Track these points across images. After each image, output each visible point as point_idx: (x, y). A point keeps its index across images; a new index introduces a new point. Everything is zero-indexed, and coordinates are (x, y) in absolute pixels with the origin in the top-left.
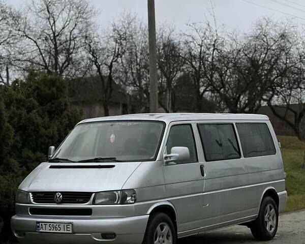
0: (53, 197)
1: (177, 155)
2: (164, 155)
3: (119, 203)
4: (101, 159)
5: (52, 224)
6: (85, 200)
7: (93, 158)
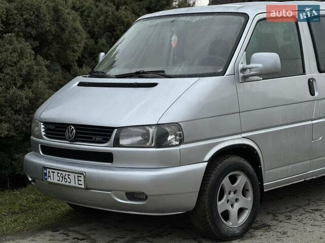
0: (64, 131)
1: (260, 65)
2: (241, 66)
3: (153, 145)
4: (144, 72)
5: (60, 172)
6: (104, 139)
7: (134, 71)
